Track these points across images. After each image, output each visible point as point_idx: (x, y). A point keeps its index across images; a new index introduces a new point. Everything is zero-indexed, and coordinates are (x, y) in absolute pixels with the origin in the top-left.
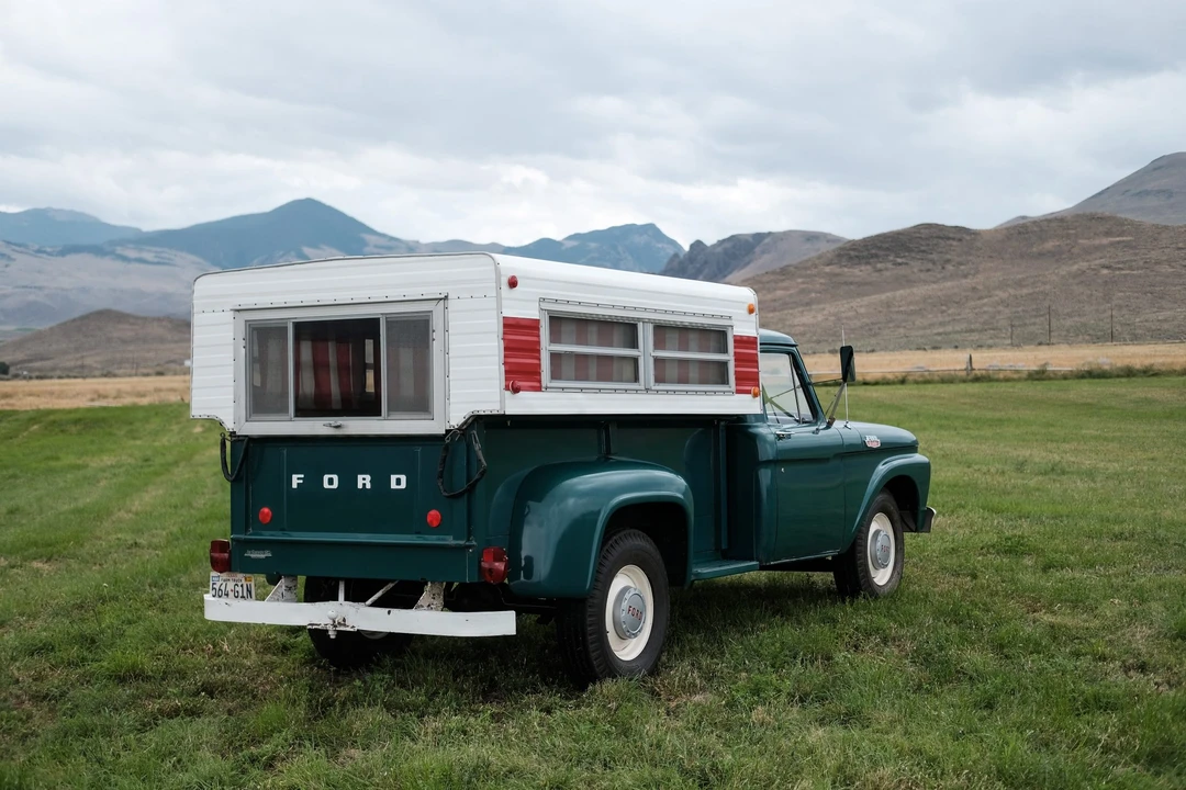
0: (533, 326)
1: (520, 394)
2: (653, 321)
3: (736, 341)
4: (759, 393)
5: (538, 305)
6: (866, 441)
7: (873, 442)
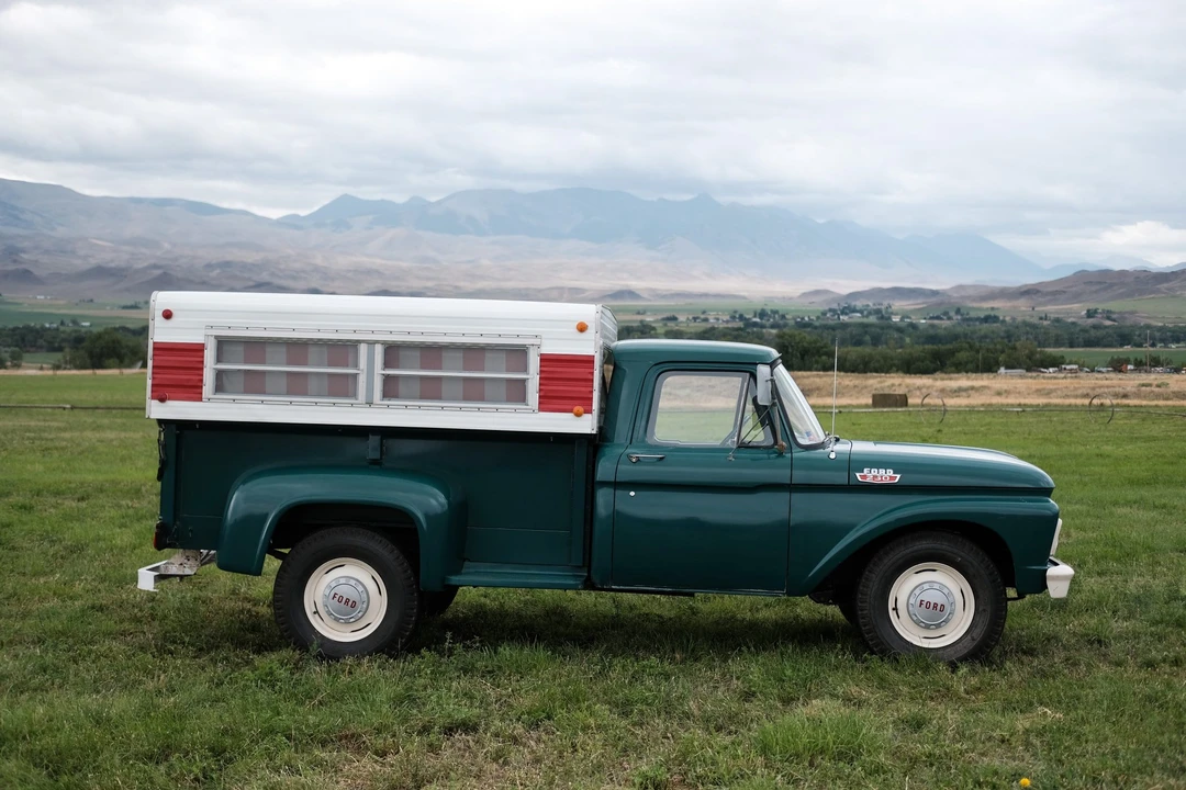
1: (169, 403)
2: (383, 343)
3: (546, 360)
4: (589, 411)
5: (203, 332)
6: (858, 475)
7: (875, 477)
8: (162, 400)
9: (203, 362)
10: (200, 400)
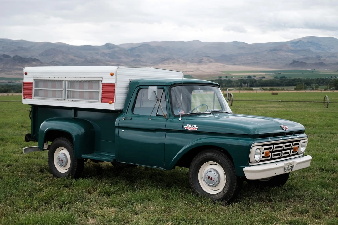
0: (31, 84)
1: (26, 99)
2: (68, 81)
3: (104, 85)
4: (113, 102)
5: (32, 78)
6: (185, 127)
7: (190, 128)
8: (24, 98)
9: (32, 87)
10: (31, 98)
